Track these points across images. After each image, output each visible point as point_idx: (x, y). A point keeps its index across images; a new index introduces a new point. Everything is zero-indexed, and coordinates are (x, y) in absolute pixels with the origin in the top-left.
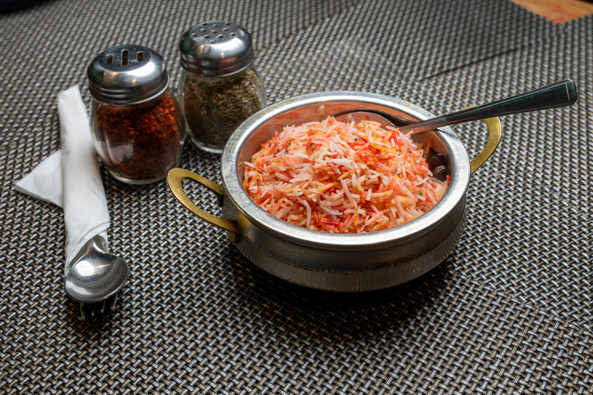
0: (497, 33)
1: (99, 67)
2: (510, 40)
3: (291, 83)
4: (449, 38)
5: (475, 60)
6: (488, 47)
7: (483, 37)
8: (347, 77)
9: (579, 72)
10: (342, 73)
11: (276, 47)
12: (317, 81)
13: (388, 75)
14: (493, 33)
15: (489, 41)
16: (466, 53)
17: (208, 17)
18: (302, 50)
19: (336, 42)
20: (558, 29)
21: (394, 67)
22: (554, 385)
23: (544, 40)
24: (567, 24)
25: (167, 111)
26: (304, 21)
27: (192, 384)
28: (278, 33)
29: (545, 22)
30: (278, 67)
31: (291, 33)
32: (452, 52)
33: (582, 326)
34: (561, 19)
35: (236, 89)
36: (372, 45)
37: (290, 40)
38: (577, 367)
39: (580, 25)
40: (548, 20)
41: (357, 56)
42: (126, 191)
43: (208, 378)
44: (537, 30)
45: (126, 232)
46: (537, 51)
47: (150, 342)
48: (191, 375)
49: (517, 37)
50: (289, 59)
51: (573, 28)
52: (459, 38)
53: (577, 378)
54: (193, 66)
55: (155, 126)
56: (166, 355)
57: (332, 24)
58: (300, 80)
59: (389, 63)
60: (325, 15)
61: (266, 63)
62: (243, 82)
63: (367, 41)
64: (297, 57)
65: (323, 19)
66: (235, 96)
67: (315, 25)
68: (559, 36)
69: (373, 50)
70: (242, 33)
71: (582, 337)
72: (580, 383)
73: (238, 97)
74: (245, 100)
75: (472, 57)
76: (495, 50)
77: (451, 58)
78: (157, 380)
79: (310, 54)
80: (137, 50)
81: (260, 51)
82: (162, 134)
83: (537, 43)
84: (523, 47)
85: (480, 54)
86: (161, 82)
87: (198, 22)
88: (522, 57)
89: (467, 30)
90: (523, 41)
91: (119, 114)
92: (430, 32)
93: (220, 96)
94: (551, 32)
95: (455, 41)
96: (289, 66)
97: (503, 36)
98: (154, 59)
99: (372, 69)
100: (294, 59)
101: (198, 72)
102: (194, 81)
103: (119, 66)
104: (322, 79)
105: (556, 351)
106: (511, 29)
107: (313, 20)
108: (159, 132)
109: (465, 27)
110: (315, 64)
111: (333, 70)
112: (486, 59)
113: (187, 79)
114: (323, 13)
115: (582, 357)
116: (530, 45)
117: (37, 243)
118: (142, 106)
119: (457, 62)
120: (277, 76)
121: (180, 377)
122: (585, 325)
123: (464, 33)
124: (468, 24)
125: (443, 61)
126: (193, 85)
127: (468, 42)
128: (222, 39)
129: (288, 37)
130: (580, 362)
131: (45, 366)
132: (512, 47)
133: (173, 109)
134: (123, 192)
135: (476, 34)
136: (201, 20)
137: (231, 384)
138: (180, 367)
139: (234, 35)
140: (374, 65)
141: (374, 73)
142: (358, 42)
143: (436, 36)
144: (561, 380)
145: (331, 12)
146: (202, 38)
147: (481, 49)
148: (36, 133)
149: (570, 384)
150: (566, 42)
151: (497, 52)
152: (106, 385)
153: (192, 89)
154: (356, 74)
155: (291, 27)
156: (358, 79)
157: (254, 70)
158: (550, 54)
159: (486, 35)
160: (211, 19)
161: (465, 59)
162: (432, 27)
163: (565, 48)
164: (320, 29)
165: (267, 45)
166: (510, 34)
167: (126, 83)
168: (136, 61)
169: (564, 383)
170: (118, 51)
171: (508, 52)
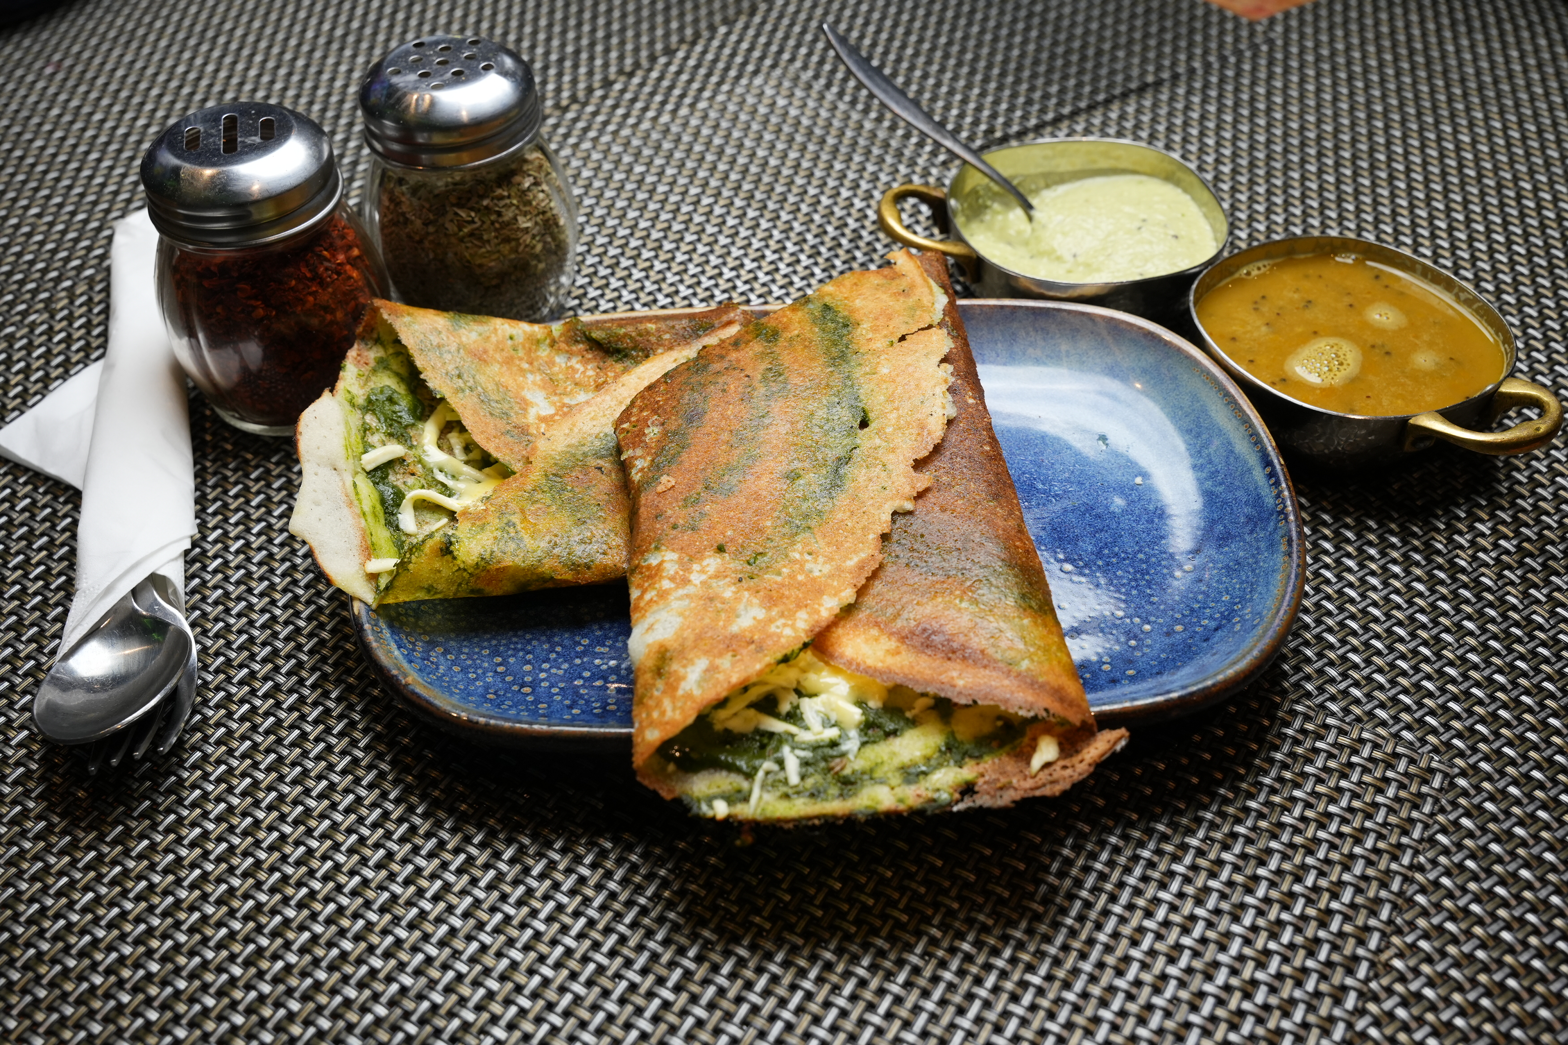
0: (1115, 47)
1: (169, 159)
2: (1144, 61)
3: (640, 182)
4: (1006, 61)
5: (1066, 110)
6: (1096, 79)
7: (1083, 59)
8: (773, 162)
9: (1302, 129)
10: (761, 153)
11: (604, 98)
12: (702, 174)
13: (868, 152)
14: (1107, 46)
15: (1098, 66)
16: (1046, 96)
17: (426, 28)
18: (664, 103)
19: (744, 81)
20: (1252, 34)
21: (882, 134)
22: (1261, 844)
23: (1223, 59)
24: (1272, 21)
25: (341, 258)
26: (667, 35)
27: (428, 895)
28: (606, 65)
29: (1223, 19)
30: (609, 145)
31: (637, 65)
32: (1014, 95)
33: (1322, 706)
34: (1260, 9)
35: (502, 198)
36: (828, 86)
37: (636, 80)
38: (1312, 800)
39: (1302, 23)
40: (1229, 14)
41: (793, 112)
42: (256, 454)
43: (466, 878)
44: (1206, 38)
45: (260, 549)
46: (1206, 86)
47: (326, 802)
48: (426, 873)
49: (1160, 56)
50: (636, 126)
51: (1287, 30)
52: (1028, 62)
53: (1313, 825)
54: (396, 147)
55: (313, 294)
56: (366, 832)
57: (733, 38)
58: (661, 174)
59: (868, 125)
60: (718, 18)
61: (581, 138)
62: (517, 179)
63: (816, 77)
64: (655, 119)
65: (712, 29)
66: (499, 214)
67: (694, 43)
68: (1255, 48)
69: (830, 96)
70: (508, 62)
71: (1322, 731)
72: (1321, 834)
73: (508, 215)
74: (524, 223)
75: (1061, 104)
76: (1111, 86)
77: (1011, 109)
78: (346, 890)
79: (684, 111)
80: (259, 114)
81: (566, 109)
82: (332, 312)
83: (1207, 66)
84: (1175, 77)
85: (1078, 97)
86: (323, 187)
87: (402, 41)
88: (1172, 99)
89: (1047, 42)
90: (1174, 64)
91: (224, 268)
92: (963, 51)
93: (463, 214)
94: (1237, 40)
95: (1019, 69)
96: (636, 142)
97: (1130, 54)
98: (300, 133)
99: (831, 141)
100: (646, 125)
101: (409, 159)
102: (401, 181)
103: (215, 153)
104: (713, 169)
105: (1335, 795)
106: (1146, 36)
107: (689, 32)
108: (326, 309)
109: (1041, 36)
110: (697, 134)
111: (740, 146)
112: (1091, 108)
113: (384, 177)
114: (711, 14)
115: (1324, 775)
116: (1192, 71)
117: (47, 586)
118: (279, 247)
119: (1025, 117)
120: (607, 166)
121: (400, 879)
122: (1328, 704)
123: (1039, 49)
124: (1049, 29)
125: (994, 116)
126: (397, 190)
127: (1050, 70)
128: (459, 78)
129: (631, 75)
130: (1320, 789)
131: (78, 875)
132: (1150, 79)
133: (356, 252)
134: (249, 456)
135: (1068, 52)
136: (410, 36)
137: (521, 889)
138: (398, 857)
139: (487, 68)
140: (834, 132)
141: (835, 150)
142: (796, 79)
143: (976, 59)
144: (1277, 831)
145: (731, 11)
146: (413, 77)
147: (1080, 85)
148: (33, 326)
149: (1298, 839)
150: (1271, 63)
151: (1117, 91)
152: (225, 909)
153: (395, 201)
154: (793, 155)
155: (637, 50)
156: (797, 166)
157: (542, 149)
158: (1237, 90)
159: (1091, 52)
160: (433, 31)
161: (1043, 111)
162: (966, 38)
163: (1271, 76)
164: (704, 52)
165: (581, 95)
166: (1145, 48)
167: (236, 194)
168: (257, 139)
169: (1285, 838)
170: (212, 118)
171: (1142, 89)
